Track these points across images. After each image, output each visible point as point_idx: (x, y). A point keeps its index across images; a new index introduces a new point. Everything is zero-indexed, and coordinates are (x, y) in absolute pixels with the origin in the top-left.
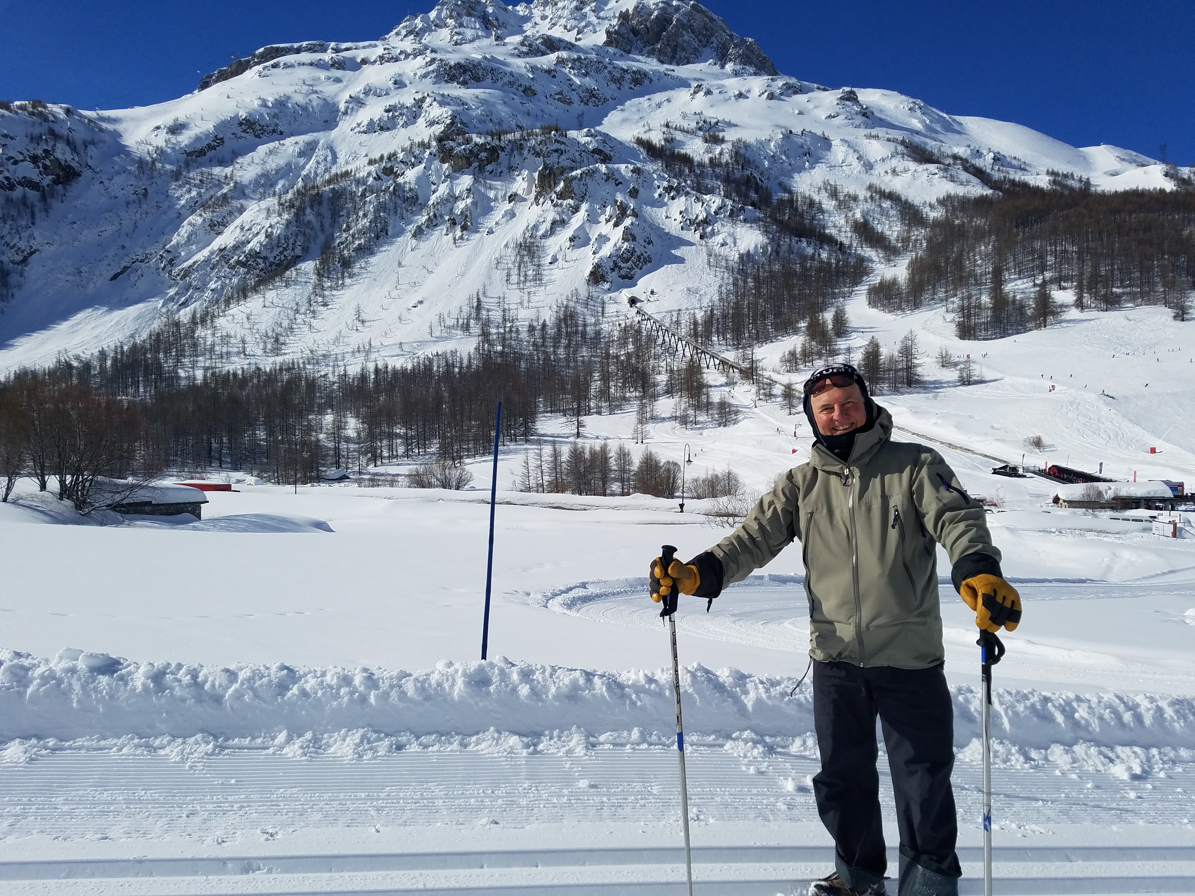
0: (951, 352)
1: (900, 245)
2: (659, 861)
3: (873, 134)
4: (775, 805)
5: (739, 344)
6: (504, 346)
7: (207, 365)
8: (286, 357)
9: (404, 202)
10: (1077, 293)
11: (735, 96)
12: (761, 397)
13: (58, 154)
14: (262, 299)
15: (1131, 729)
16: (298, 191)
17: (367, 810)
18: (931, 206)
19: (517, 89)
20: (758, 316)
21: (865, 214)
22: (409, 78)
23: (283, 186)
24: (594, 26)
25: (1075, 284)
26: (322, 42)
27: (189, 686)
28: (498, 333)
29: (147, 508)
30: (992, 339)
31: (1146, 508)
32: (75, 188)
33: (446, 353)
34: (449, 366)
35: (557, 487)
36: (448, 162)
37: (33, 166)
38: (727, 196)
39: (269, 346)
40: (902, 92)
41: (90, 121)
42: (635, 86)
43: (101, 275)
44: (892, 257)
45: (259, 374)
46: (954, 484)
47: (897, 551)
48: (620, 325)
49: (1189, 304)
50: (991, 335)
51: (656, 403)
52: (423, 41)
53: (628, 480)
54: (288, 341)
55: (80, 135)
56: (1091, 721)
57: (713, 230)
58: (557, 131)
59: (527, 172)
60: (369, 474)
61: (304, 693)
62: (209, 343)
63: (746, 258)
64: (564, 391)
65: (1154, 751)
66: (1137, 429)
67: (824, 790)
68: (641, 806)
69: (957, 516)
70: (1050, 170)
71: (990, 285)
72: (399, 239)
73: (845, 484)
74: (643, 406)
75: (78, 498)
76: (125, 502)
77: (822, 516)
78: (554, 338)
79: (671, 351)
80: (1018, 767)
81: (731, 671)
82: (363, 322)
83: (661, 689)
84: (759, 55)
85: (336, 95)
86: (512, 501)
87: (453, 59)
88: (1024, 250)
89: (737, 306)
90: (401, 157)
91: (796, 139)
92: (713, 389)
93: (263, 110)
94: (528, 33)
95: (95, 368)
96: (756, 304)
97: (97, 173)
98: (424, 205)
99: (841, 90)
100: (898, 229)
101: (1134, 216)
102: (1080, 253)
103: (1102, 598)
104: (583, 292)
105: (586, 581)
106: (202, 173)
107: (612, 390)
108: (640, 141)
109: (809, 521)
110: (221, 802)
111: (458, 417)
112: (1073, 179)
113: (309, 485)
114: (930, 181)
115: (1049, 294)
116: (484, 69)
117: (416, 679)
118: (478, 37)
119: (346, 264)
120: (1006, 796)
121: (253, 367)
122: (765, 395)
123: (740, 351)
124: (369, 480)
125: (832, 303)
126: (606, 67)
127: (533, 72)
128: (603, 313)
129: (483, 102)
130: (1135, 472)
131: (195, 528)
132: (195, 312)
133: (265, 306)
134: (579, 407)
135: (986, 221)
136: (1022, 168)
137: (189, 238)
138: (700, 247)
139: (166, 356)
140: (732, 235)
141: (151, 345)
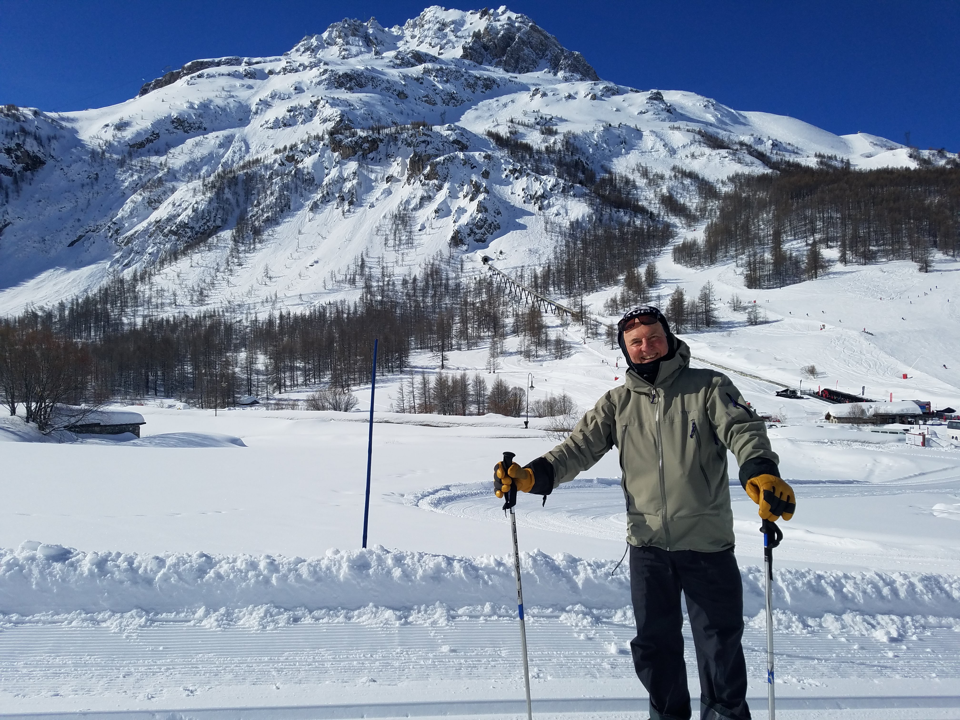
0: (741, 298)
1: (698, 214)
2: (506, 711)
3: (676, 126)
4: (600, 665)
5: (571, 293)
6: (383, 297)
7: (146, 313)
8: (209, 307)
9: (303, 183)
10: (842, 251)
11: (565, 97)
12: (589, 335)
13: (28, 147)
14: (190, 261)
15: (889, 601)
16: (219, 175)
17: (269, 671)
18: (723, 183)
19: (392, 93)
20: (586, 271)
21: (670, 190)
22: (306, 85)
23: (207, 171)
24: (453, 43)
25: (839, 243)
26: (237, 57)
27: (126, 570)
28: (378, 286)
29: (97, 429)
30: (773, 288)
31: (900, 423)
32: (42, 172)
33: (336, 302)
34: (339, 313)
35: (426, 408)
36: (338, 151)
37: (7, 156)
38: (560, 176)
39: (195, 298)
40: (698, 93)
41: (53, 120)
42: (486, 90)
43: (61, 242)
44: (692, 224)
45: (187, 320)
46: (740, 402)
47: (694, 456)
48: (475, 278)
49: (932, 258)
50: (773, 284)
51: (505, 341)
52: (318, 56)
53: (483, 402)
54: (210, 294)
55: (44, 132)
56: (857, 594)
57: (549, 203)
58: (424, 126)
59: (400, 159)
60: (275, 399)
61: (219, 576)
62: (147, 296)
63: (576, 225)
64: (431, 332)
65: (908, 619)
66: (892, 360)
67: (640, 652)
68: (492, 666)
69: (743, 427)
70: (818, 153)
71: (771, 245)
72: (299, 212)
73: (652, 402)
74: (494, 344)
75: (41, 421)
76: (78, 424)
77: (634, 429)
78: (423, 290)
79: (516, 299)
80: (798, 632)
81: (565, 556)
82: (270, 278)
83: (508, 571)
84: (584, 65)
85: (249, 99)
86: (390, 420)
87: (341, 70)
88: (798, 216)
89: (569, 263)
90: (301, 148)
91: (614, 131)
92: (550, 329)
93: (191, 111)
94: (400, 49)
95: (56, 317)
96: (584, 261)
97: (58, 161)
98: (319, 185)
99: (650, 92)
100: (697, 201)
101: (885, 189)
102: (843, 219)
103: (866, 495)
104: (446, 253)
105: (449, 484)
106: (142, 161)
107: (470, 331)
108: (490, 134)
109: (624, 432)
110: (151, 665)
111: (346, 353)
112: (836, 160)
113: (227, 409)
114: (722, 163)
115: (819, 252)
116: (366, 78)
117: (310, 564)
118: (361, 53)
119: (257, 232)
120: (788, 656)
121: (182, 315)
122: (592, 334)
123: (572, 298)
124: (275, 404)
125: (645, 260)
126: (463, 76)
127: (405, 80)
128: (462, 269)
129: (366, 104)
130: (891, 394)
131: (135, 445)
132: (136, 271)
133: (192, 266)
134: (443, 344)
135: (767, 194)
136: (795, 152)
137: (131, 213)
138: (538, 217)
139: (112, 307)
140: (565, 207)
141: (100, 298)
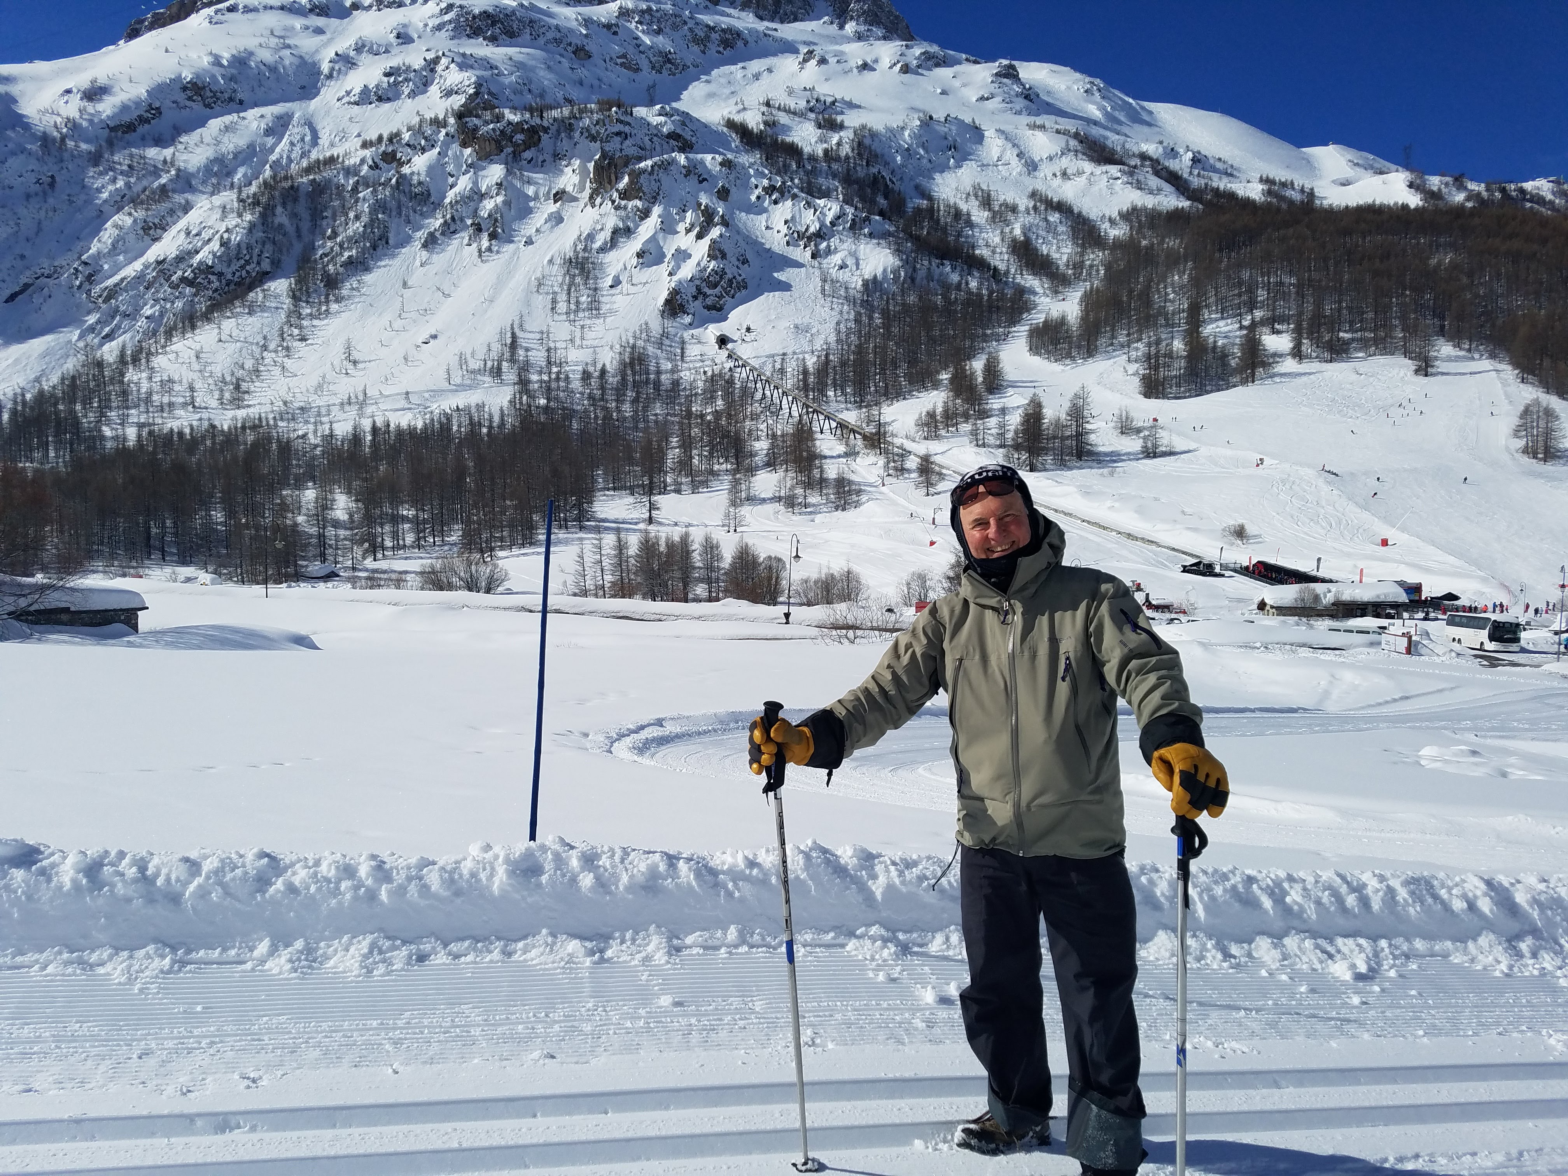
0: (1132, 414)
1: (1070, 272)
3: (1038, 123)
5: (862, 401)
6: (549, 399)
7: (142, 420)
8: (251, 410)
9: (411, 200)
10: (1294, 339)
11: (858, 67)
12: (891, 472)
14: (216, 331)
16: (265, 182)
18: (1112, 221)
19: (565, 49)
20: (887, 365)
21: (1026, 230)
22: (417, 31)
23: (245, 175)
25: (1292, 326)
28: (541, 381)
29: (64, 617)
30: (1185, 398)
31: (1374, 616)
33: (469, 407)
34: (474, 425)
35: (622, 590)
36: (471, 146)
38: (847, 201)
39: (227, 395)
40: (1076, 68)
42: (725, 49)
44: (1060, 288)
45: (213, 434)
46: (1141, 622)
47: (1067, 710)
48: (705, 372)
49: (1435, 354)
50: (1185, 392)
51: (753, 479)
53: (717, 580)
54: (252, 389)
57: (829, 246)
58: (619, 107)
59: (578, 162)
60: (367, 570)
62: (143, 390)
63: (872, 286)
64: (631, 461)
66: (1366, 515)
67: (975, 1008)
69: (1146, 664)
70: (1264, 176)
71: (1184, 327)
72: (403, 250)
73: (1003, 623)
74: (736, 483)
76: (32, 608)
77: (973, 664)
78: (617, 389)
79: (773, 409)
82: (355, 363)
84: (891, 13)
85: (317, 51)
87: (478, 6)
88: (1228, 281)
89: (860, 350)
90: (407, 138)
91: (938, 128)
92: (828, 461)
93: (217, 71)
96: (885, 348)
98: (438, 205)
99: (997, 64)
100: (1069, 251)
101: (1368, 239)
102: (1299, 286)
104: (656, 328)
106: (131, 156)
107: (696, 461)
108: (730, 124)
109: (958, 669)
111: (488, 495)
112: (1293, 189)
113: (285, 585)
114: (1110, 188)
115: (1260, 339)
116: (519, 21)
119: (332, 283)
121: (206, 424)
122: (896, 469)
123: (864, 410)
124: (367, 578)
125: (983, 349)
126: (685, 23)
127: (586, 27)
128: (682, 356)
129: (519, 66)
130: (1362, 570)
132: (124, 347)
133: (220, 341)
134: (651, 482)
135: (1181, 242)
136: (1229, 173)
137: (114, 246)
138: (811, 270)
139: (84, 408)
140: (854, 255)
141: (63, 393)
